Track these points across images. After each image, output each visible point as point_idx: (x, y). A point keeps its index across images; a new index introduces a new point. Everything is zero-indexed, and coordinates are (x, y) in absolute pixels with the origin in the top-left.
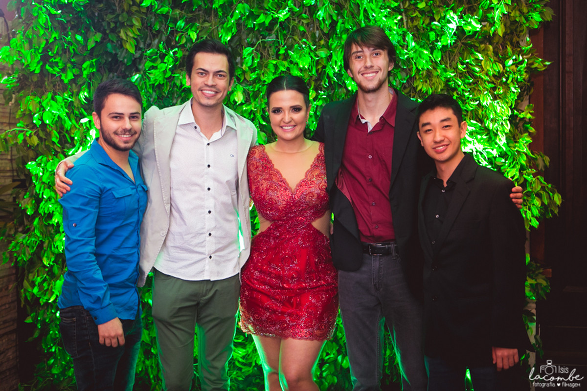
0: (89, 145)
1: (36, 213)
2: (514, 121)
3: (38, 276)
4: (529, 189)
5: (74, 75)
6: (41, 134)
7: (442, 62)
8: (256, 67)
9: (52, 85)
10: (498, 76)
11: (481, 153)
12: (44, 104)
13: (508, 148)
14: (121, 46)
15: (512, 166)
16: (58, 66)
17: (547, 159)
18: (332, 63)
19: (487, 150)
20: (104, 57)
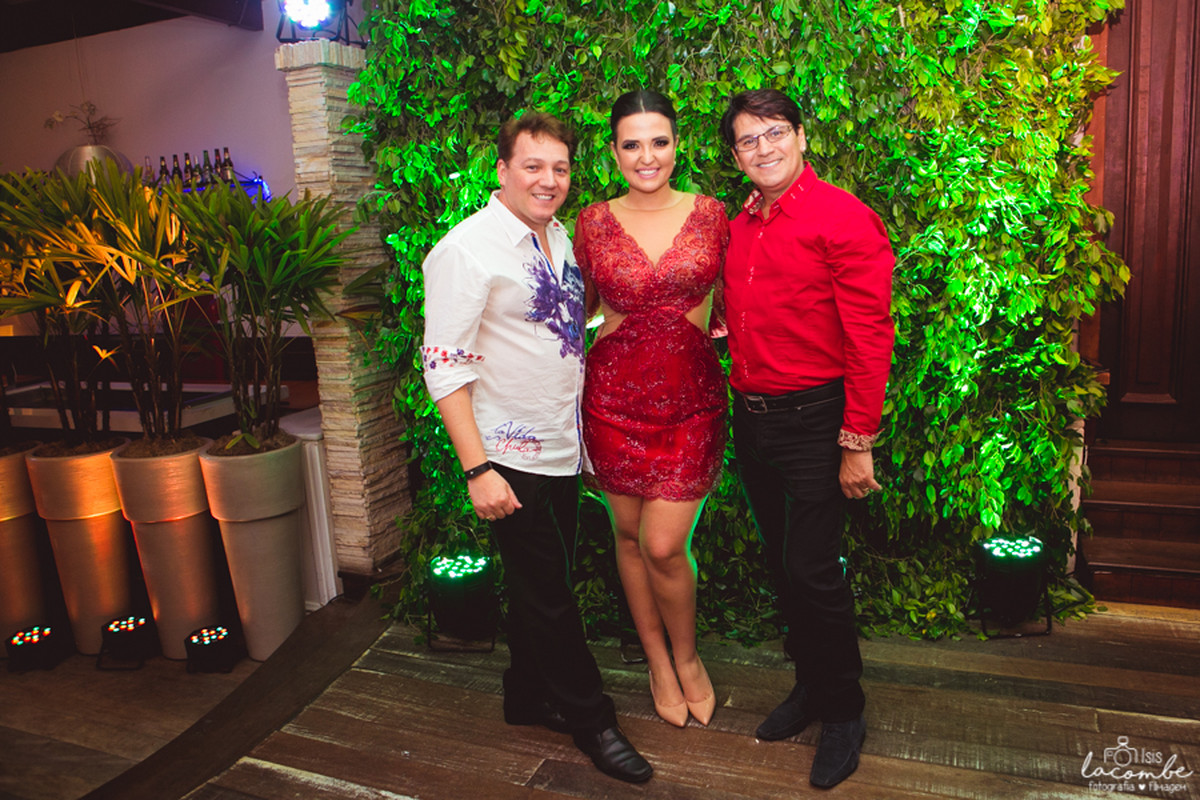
0: (462, 208)
1: (403, 302)
2: (1062, 161)
3: (411, 382)
4: (1082, 260)
5: (442, 116)
6: (405, 198)
7: (957, 76)
8: (685, 92)
9: (416, 132)
10: (1041, 94)
11: (1013, 209)
12: (405, 157)
13: (1053, 201)
14: (503, 73)
15: (1058, 226)
16: (422, 106)
17: (1111, 216)
18: (795, 81)
19: (1021, 204)
20: (480, 88)
